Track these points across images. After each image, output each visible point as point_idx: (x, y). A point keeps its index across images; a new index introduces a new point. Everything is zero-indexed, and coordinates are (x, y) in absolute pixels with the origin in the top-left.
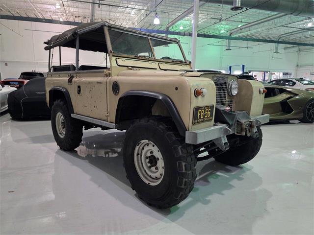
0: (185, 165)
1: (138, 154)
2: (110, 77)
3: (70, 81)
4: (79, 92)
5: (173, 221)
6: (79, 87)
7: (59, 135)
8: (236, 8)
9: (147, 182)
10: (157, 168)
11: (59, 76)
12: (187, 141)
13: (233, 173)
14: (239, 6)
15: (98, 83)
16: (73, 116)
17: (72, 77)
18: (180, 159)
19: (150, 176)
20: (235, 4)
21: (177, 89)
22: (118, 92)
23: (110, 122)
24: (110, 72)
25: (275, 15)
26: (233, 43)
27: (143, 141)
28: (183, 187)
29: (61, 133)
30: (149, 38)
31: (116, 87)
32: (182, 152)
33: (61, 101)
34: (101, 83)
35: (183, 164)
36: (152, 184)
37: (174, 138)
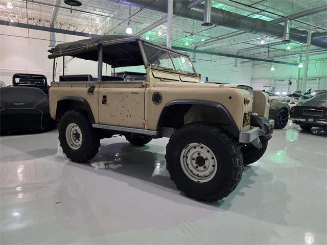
0: (239, 161)
1: (184, 157)
2: (148, 89)
3: (91, 91)
4: (104, 102)
5: (227, 210)
6: (104, 97)
7: (71, 147)
8: (207, 24)
9: (196, 180)
10: (205, 167)
11: (72, 87)
12: (241, 141)
13: (248, 171)
14: (209, 22)
15: (132, 93)
16: (94, 126)
17: (94, 87)
18: (235, 156)
19: (198, 175)
20: (206, 20)
21: (230, 98)
22: (160, 102)
23: (148, 130)
24: (148, 83)
25: (236, 32)
26: (198, 55)
27: (190, 145)
28: (237, 179)
29: (72, 145)
30: (169, 52)
31: (157, 97)
32: (236, 151)
33: (76, 112)
34: (137, 93)
35: (238, 160)
36: (201, 181)
37: (228, 139)
